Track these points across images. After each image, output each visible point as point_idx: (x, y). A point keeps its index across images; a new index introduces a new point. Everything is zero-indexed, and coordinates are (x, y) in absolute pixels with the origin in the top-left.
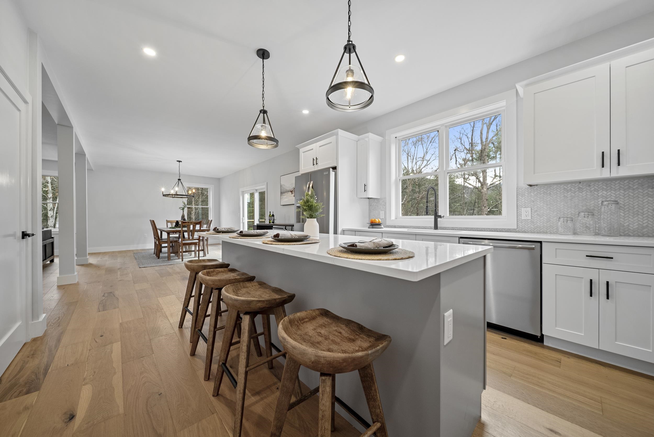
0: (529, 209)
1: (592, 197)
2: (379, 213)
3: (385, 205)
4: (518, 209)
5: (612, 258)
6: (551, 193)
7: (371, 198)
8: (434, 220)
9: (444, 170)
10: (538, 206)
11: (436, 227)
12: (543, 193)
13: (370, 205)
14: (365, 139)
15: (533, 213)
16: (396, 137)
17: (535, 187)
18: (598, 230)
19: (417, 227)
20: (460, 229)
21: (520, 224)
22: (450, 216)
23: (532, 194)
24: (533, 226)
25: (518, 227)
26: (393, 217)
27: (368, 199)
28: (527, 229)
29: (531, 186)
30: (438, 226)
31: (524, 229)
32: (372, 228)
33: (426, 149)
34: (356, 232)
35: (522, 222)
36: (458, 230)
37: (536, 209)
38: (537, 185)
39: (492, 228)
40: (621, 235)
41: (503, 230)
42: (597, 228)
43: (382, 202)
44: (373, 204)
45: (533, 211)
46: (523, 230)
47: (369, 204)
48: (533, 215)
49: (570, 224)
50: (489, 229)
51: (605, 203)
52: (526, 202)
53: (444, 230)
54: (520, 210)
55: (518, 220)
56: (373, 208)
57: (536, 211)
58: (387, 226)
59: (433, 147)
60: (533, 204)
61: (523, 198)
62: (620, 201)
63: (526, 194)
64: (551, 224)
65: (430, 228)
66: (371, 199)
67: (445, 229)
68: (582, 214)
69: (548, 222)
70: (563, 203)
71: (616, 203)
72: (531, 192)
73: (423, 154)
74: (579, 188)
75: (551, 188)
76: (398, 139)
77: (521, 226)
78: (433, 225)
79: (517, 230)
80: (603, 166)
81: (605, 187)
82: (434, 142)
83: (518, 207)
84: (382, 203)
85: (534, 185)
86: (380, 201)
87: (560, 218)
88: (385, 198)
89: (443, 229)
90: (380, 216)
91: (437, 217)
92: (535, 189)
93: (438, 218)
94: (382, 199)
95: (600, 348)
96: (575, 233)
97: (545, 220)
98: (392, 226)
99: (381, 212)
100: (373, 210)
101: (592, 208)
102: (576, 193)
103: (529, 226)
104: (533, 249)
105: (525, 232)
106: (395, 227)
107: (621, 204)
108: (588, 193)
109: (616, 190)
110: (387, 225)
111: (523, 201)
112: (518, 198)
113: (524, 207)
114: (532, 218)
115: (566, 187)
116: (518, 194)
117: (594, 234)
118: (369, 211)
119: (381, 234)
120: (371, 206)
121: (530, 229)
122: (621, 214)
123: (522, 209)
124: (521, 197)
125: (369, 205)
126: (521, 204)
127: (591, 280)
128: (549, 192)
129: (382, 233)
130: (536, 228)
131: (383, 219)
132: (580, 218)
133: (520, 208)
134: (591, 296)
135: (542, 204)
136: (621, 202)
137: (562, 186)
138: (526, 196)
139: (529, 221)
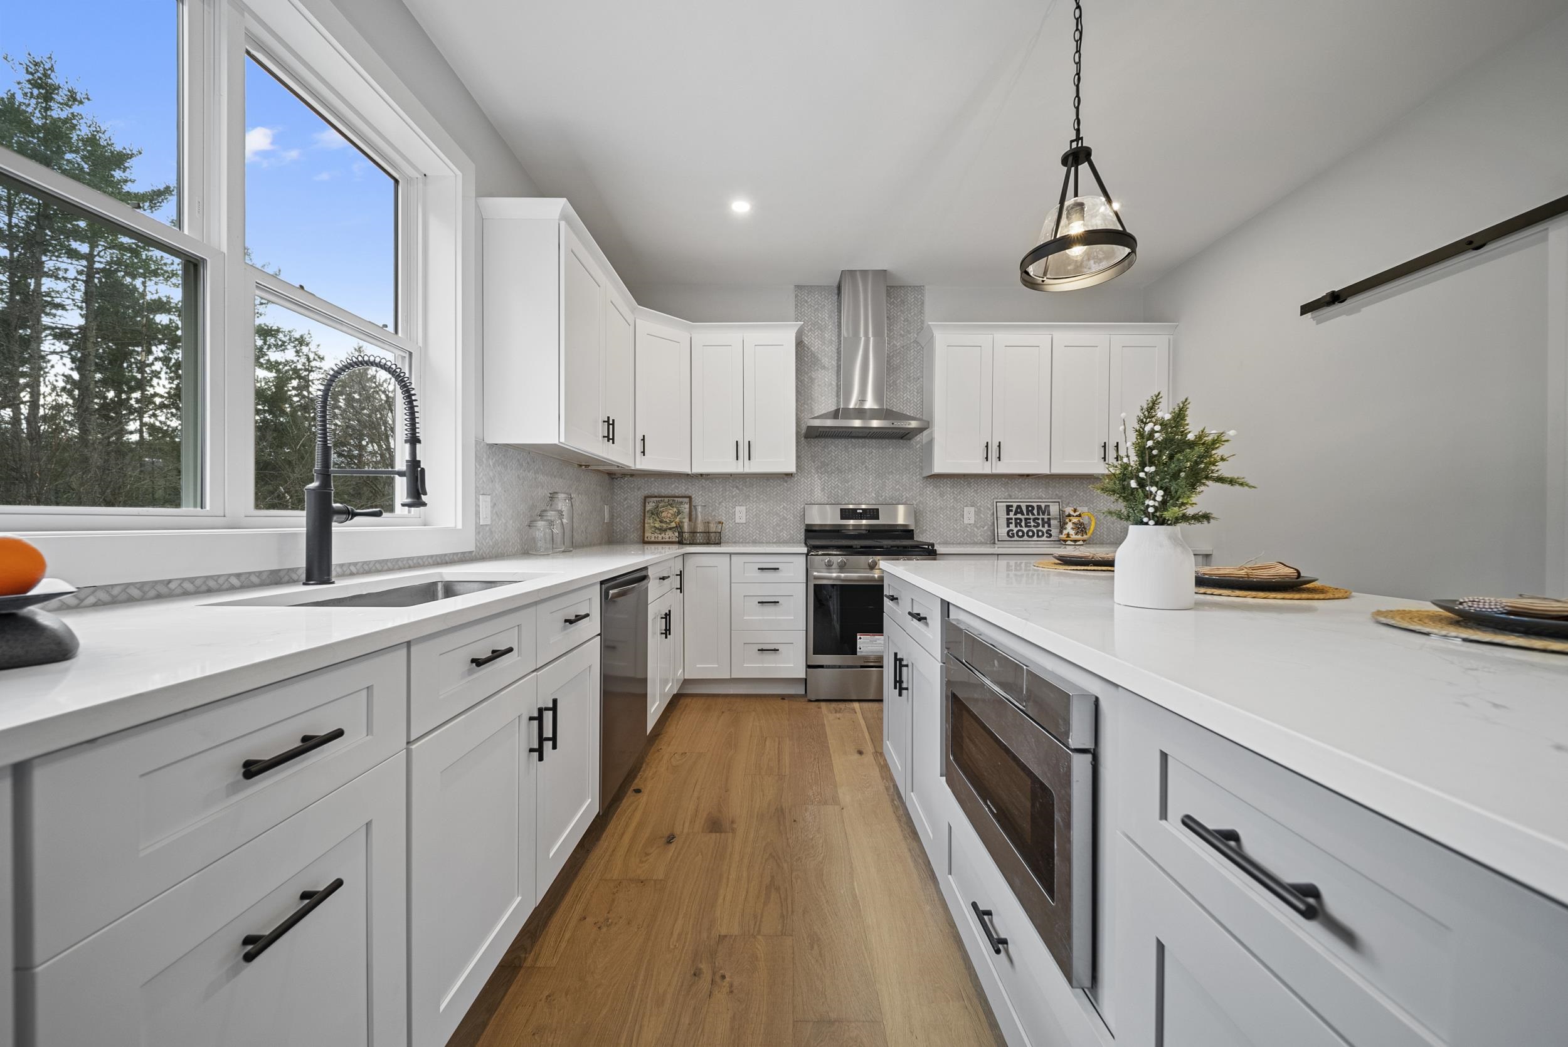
0: (488, 499)
6: (508, 465)
10: (497, 492)
12: (501, 463)
15: (492, 510)
23: (491, 461)
24: (492, 541)
28: (485, 550)
37: (495, 500)
45: (492, 504)
48: (492, 515)
52: (485, 479)
57: (495, 504)
60: (491, 486)
61: (481, 470)
63: (484, 460)
72: (489, 457)
75: (509, 454)
77: (478, 544)
92: (493, 450)
97: (503, 527)
102: (526, 473)
103: (487, 541)
111: (481, 476)
112: (476, 468)
113: (482, 491)
114: (491, 522)
115: (519, 458)
123: (480, 497)
124: (479, 467)
128: (506, 462)
130: (495, 546)
138: (484, 466)
139: (488, 529)
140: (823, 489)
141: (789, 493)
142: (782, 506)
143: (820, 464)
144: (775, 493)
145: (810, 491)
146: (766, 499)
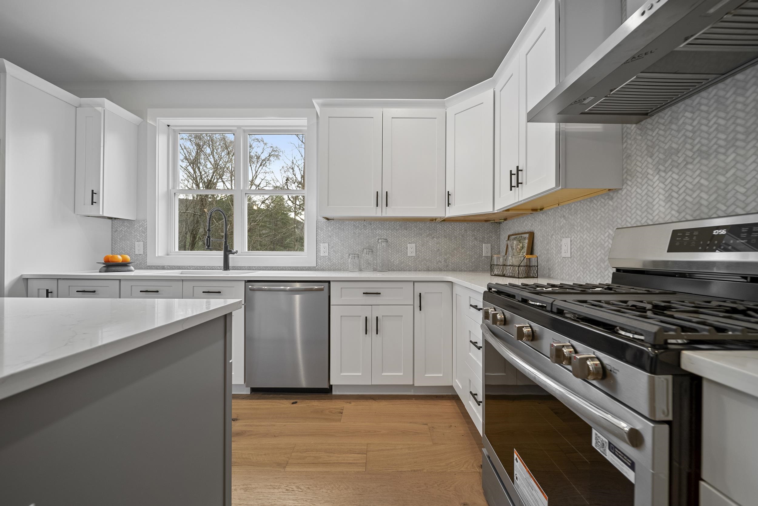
0: (327, 245)
1: (373, 235)
2: (133, 245)
3: (145, 231)
4: (317, 244)
5: (380, 294)
6: (344, 228)
7: (115, 218)
8: (223, 256)
9: (241, 189)
10: (334, 241)
11: (226, 267)
12: (338, 228)
13: (114, 230)
14: (95, 108)
15: (330, 249)
16: (168, 126)
17: (331, 222)
18: (376, 266)
19: (200, 267)
20: (259, 268)
21: (319, 261)
22: (249, 252)
23: (330, 229)
24: (330, 263)
25: (317, 264)
26: (160, 252)
27: (110, 220)
28: (325, 267)
29: (328, 219)
30: (230, 265)
31: (323, 267)
32: (105, 272)
33: (255, 172)
34: (59, 281)
35: (321, 259)
36: (255, 270)
37: (332, 245)
38: (333, 219)
39: (293, 267)
40: (389, 270)
41: (304, 268)
42: (375, 264)
43: (140, 227)
44: (121, 229)
45: (330, 247)
46: (321, 268)
47: (112, 228)
48: (330, 252)
49: (356, 260)
50: (290, 267)
51: (380, 241)
52: (325, 237)
53: (239, 270)
54: (319, 246)
55: (317, 257)
56: (121, 236)
57: (333, 247)
58: (148, 268)
59: (262, 171)
60: (330, 239)
61: (322, 232)
62: (389, 239)
63: (324, 228)
64: (344, 261)
65: (219, 268)
66: (116, 221)
67: (239, 268)
68: (365, 250)
69: (342, 259)
70: (353, 240)
71: (386, 240)
72: (328, 227)
73: (252, 178)
74: (364, 225)
75: (344, 223)
76: (174, 130)
77: (320, 264)
78: (222, 264)
79: (316, 268)
80: (377, 206)
81: (380, 226)
82: (265, 165)
83: (318, 242)
84: (138, 228)
85: (331, 219)
86: (134, 225)
87: (349, 255)
88: (145, 220)
89: (237, 269)
90: (135, 249)
91: (228, 253)
92: (332, 223)
93: (230, 255)
94: (139, 221)
95: (372, 384)
96: (361, 270)
97: (340, 257)
98: (158, 267)
99: (137, 243)
100: (119, 239)
101: (372, 245)
102: (362, 231)
103: (326, 263)
104: (322, 290)
105: (323, 270)
106: (163, 268)
107: (389, 242)
108: (370, 231)
109: (387, 229)
110: (147, 265)
111: (322, 235)
112: (318, 232)
113: (323, 242)
114: (329, 255)
115: (355, 224)
116: (318, 227)
117: (373, 270)
118: (112, 240)
119: (118, 282)
120: (116, 233)
121: (327, 267)
122: (389, 251)
123: (321, 244)
124: (320, 231)
125: (112, 231)
126: (320, 239)
127: (366, 317)
128: (342, 228)
129: (120, 280)
130: (332, 266)
131: (141, 256)
132: (363, 255)
133: (319, 243)
134: (366, 334)
135: (337, 240)
136: (389, 241)
137: (352, 223)
138: (324, 231)
139: (327, 257)
140: (669, 199)
141: (615, 214)
142: (607, 234)
143: (661, 156)
144: (598, 218)
145: (646, 205)
146: (589, 226)
